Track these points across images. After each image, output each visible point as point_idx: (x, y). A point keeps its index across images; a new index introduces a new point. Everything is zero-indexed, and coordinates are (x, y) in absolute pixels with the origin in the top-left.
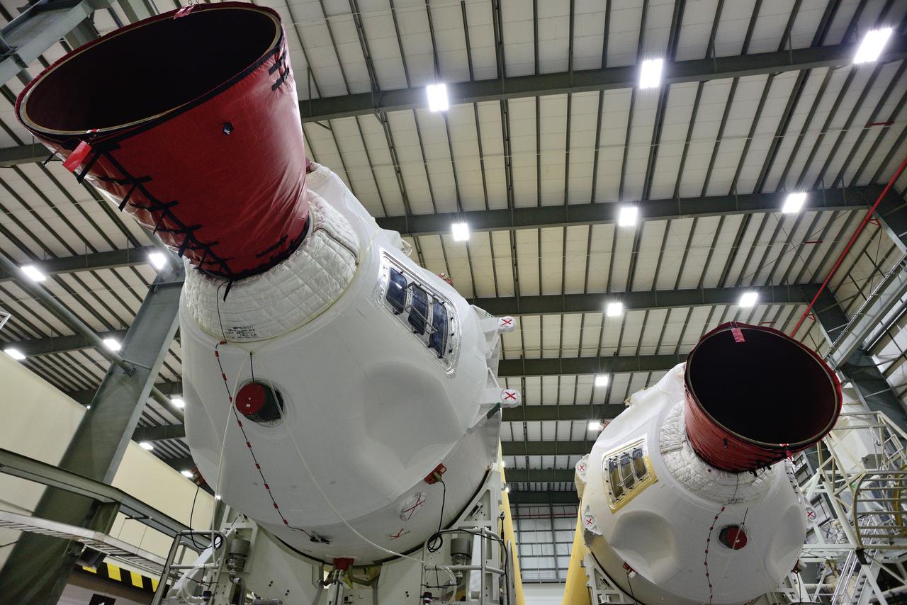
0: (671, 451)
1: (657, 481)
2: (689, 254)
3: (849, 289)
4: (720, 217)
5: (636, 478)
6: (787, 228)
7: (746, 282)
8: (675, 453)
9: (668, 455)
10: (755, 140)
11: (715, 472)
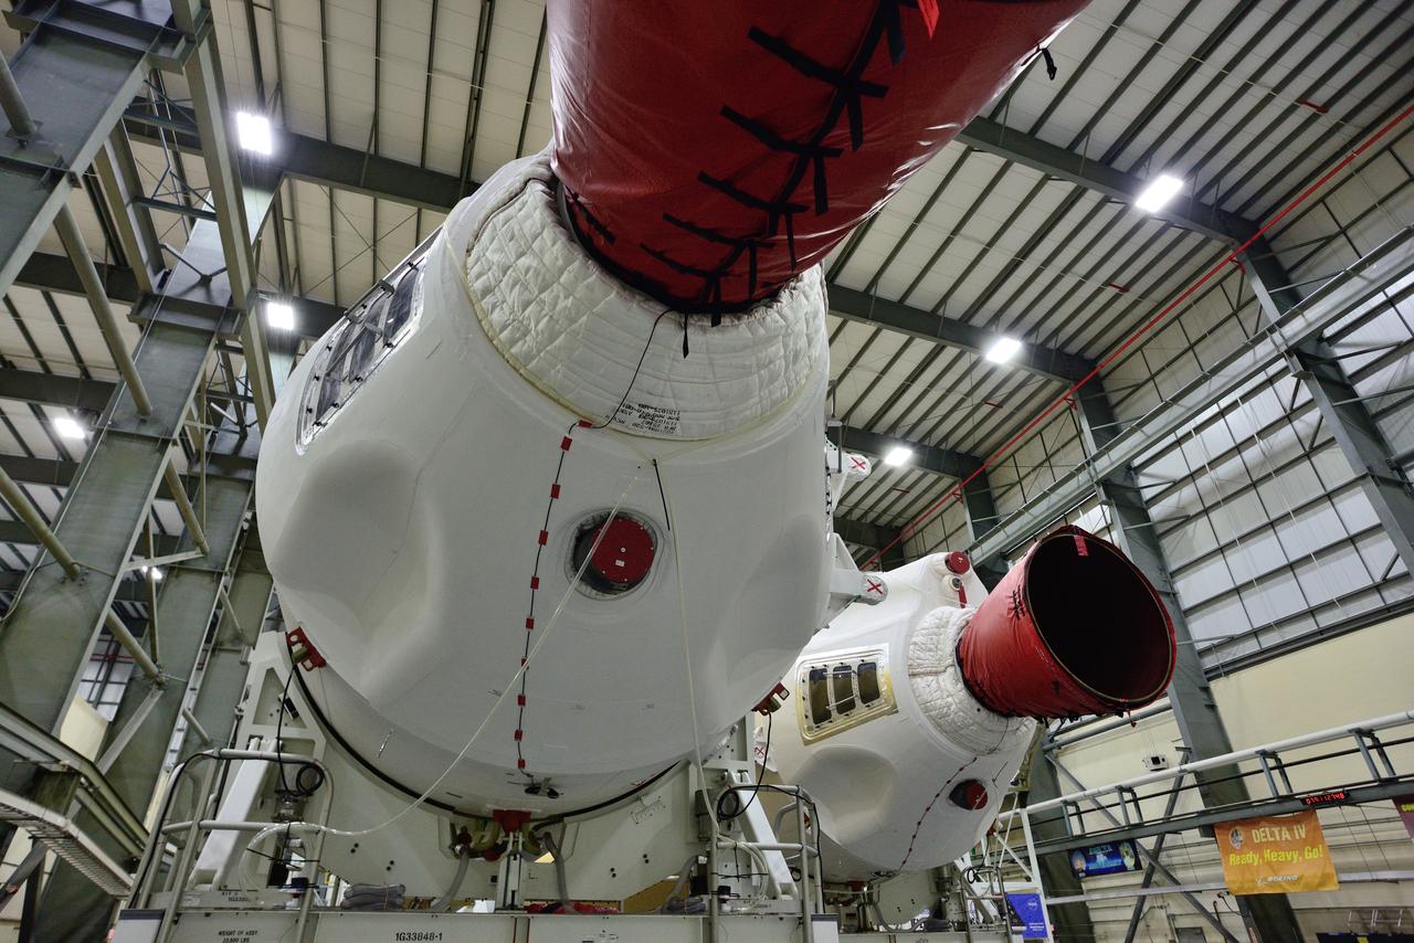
0: (923, 673)
1: (897, 712)
2: (850, 374)
3: (1007, 474)
4: (908, 337)
5: (858, 702)
6: (977, 375)
7: (900, 432)
8: (930, 678)
9: (918, 680)
10: (992, 252)
11: (984, 713)
